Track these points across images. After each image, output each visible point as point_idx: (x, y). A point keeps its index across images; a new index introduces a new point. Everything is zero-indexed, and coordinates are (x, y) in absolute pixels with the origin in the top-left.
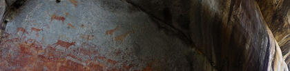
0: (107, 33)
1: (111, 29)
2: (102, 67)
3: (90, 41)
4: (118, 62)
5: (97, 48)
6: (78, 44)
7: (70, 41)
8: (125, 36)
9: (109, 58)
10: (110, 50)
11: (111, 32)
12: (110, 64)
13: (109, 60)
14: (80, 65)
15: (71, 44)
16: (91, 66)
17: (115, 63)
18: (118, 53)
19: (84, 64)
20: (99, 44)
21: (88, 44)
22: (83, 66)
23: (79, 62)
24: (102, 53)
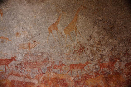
0: (50, 31)
1: (53, 22)
2: (64, 80)
3: (33, 50)
4: (88, 63)
5: (45, 56)
6: (20, 58)
7: (9, 57)
8: (76, 21)
9: (69, 63)
10: (67, 51)
11: (55, 26)
12: (74, 71)
13: (72, 66)
14: (30, 83)
15: (11, 60)
16: (46, 82)
17: (82, 66)
18: (81, 49)
19: (35, 81)
20: (47, 49)
21: (32, 55)
22: (33, 84)
23: (27, 80)
24: (56, 59)
